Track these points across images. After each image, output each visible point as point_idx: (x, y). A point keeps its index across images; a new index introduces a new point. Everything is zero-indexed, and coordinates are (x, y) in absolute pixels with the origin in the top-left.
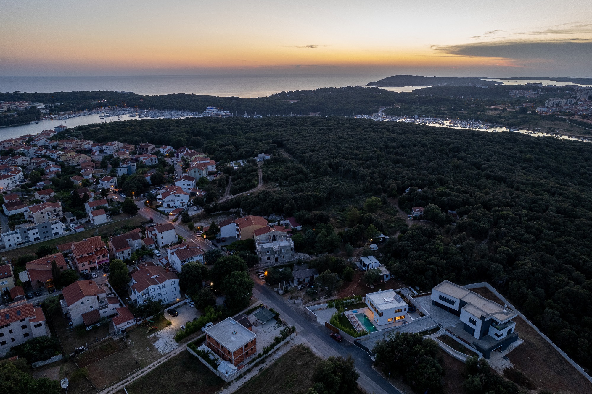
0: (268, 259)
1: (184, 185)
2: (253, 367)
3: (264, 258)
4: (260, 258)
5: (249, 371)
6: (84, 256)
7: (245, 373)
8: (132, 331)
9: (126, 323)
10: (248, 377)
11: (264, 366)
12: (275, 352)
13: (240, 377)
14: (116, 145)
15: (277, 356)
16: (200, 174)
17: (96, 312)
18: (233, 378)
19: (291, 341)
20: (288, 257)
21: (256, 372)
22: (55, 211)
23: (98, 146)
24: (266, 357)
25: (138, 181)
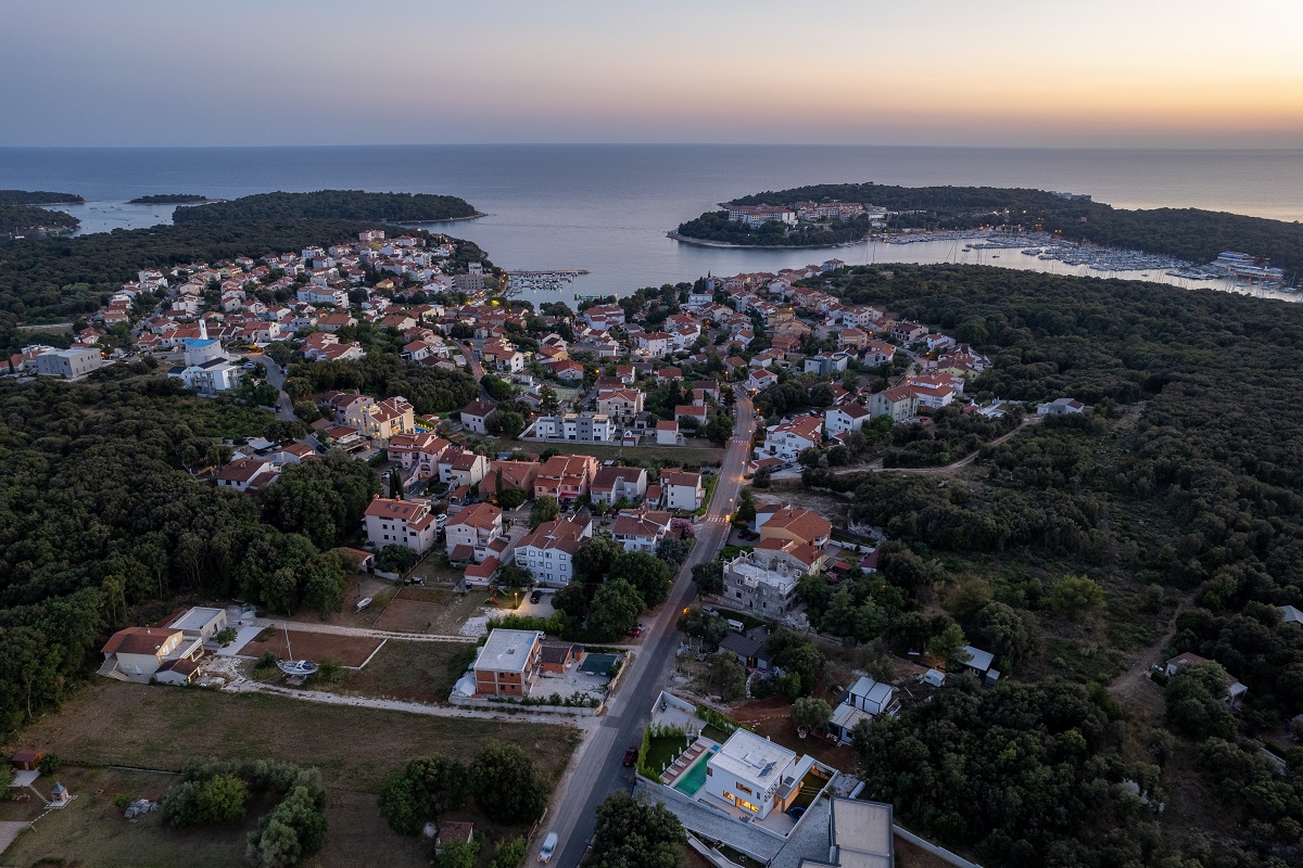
0: (739, 595)
1: (840, 420)
2: (493, 709)
3: (733, 590)
4: (726, 590)
5: (486, 709)
6: (548, 477)
7: (477, 708)
8: (478, 591)
9: (477, 578)
10: (474, 714)
11: (506, 717)
12: (539, 713)
13: (467, 708)
14: (867, 314)
15: (534, 719)
16: (887, 409)
17: (471, 549)
18: (459, 703)
19: (578, 718)
20: (772, 610)
21: (488, 716)
22: (626, 404)
23: (838, 311)
24: (523, 711)
25: (783, 391)
